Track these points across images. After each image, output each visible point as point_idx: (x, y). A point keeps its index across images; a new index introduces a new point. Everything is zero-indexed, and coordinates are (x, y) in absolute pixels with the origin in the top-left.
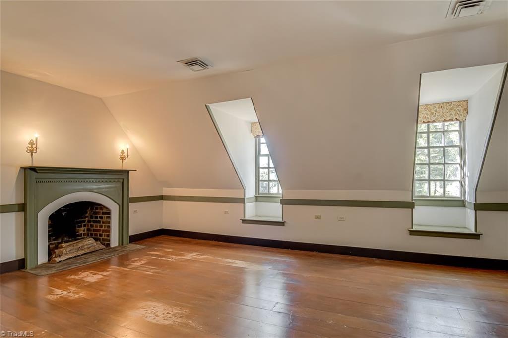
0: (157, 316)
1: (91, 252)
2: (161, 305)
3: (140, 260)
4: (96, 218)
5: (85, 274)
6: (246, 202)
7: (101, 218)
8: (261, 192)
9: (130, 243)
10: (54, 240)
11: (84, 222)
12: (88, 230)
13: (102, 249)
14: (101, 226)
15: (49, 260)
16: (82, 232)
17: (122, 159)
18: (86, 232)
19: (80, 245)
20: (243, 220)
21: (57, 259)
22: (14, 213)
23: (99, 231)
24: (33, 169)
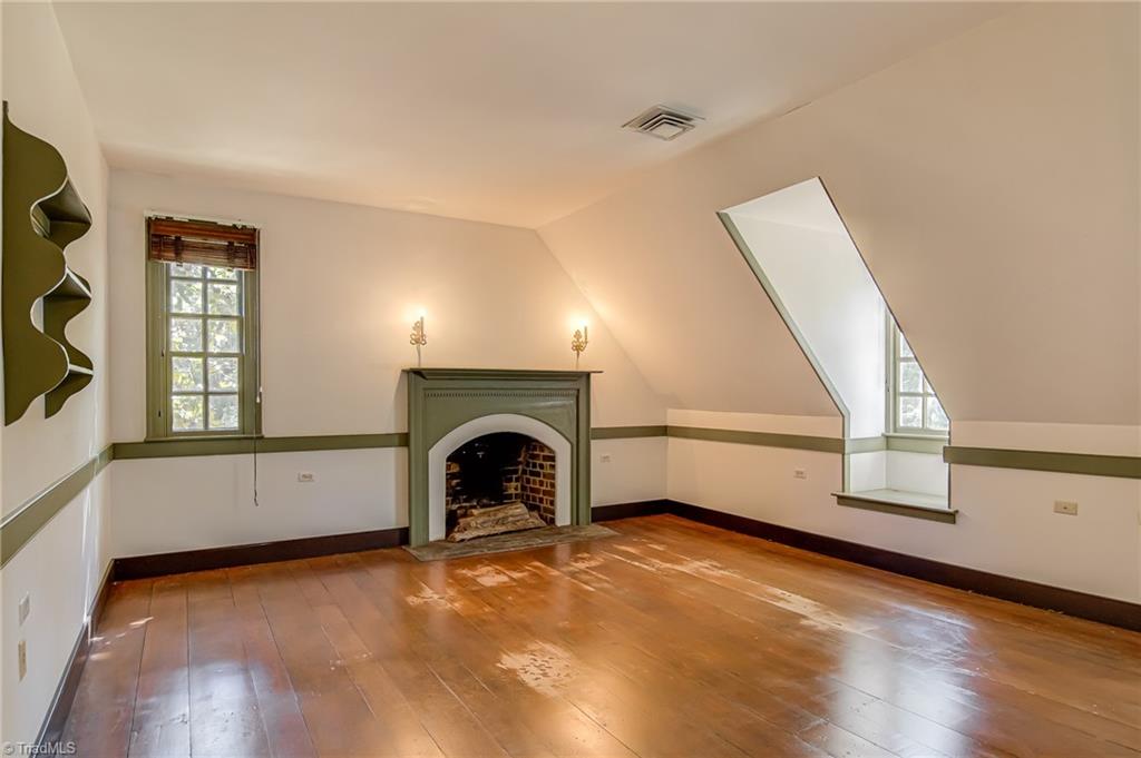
0: (545, 675)
1: (519, 531)
2: (567, 655)
3: (590, 559)
4: (534, 465)
5: (485, 569)
6: (846, 452)
7: (542, 466)
8: (901, 424)
9: (593, 521)
10: (465, 501)
11: (516, 472)
12: (523, 488)
13: (539, 528)
14: (541, 483)
15: (447, 535)
16: (512, 491)
17: (578, 348)
18: (519, 491)
19: (500, 515)
20: (839, 497)
21: (458, 536)
22: (393, 449)
23: (537, 491)
24: (418, 373)
